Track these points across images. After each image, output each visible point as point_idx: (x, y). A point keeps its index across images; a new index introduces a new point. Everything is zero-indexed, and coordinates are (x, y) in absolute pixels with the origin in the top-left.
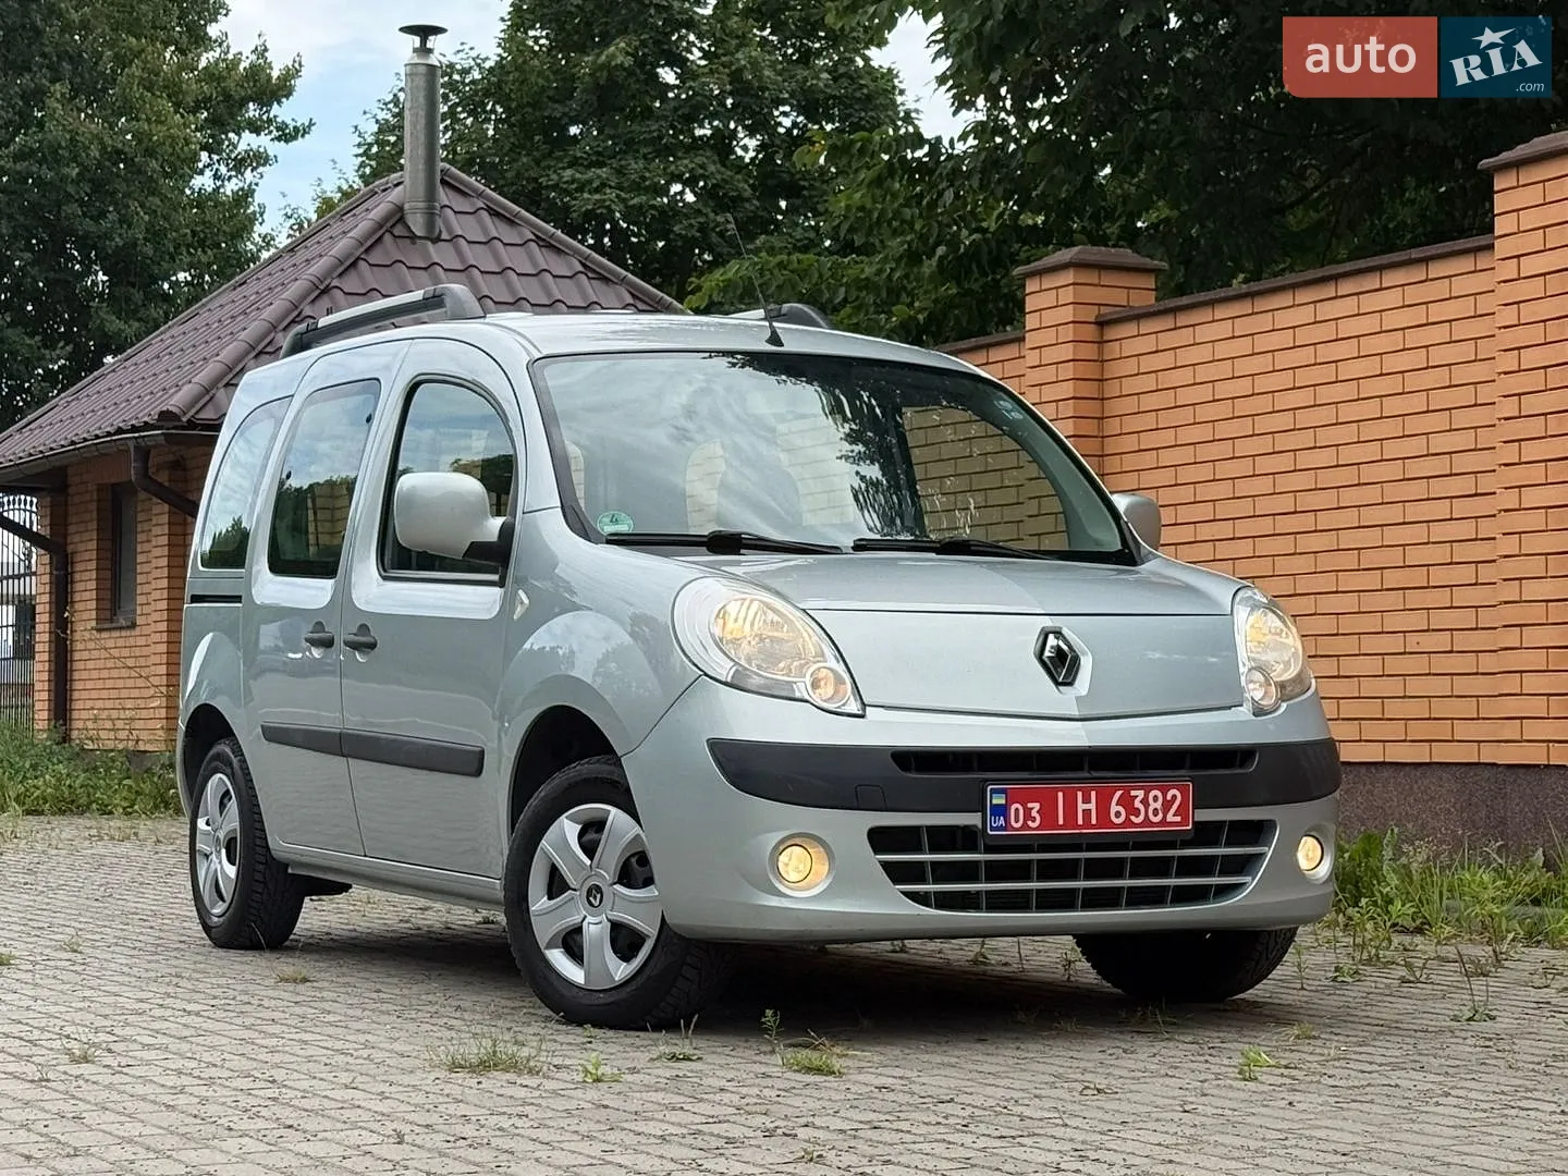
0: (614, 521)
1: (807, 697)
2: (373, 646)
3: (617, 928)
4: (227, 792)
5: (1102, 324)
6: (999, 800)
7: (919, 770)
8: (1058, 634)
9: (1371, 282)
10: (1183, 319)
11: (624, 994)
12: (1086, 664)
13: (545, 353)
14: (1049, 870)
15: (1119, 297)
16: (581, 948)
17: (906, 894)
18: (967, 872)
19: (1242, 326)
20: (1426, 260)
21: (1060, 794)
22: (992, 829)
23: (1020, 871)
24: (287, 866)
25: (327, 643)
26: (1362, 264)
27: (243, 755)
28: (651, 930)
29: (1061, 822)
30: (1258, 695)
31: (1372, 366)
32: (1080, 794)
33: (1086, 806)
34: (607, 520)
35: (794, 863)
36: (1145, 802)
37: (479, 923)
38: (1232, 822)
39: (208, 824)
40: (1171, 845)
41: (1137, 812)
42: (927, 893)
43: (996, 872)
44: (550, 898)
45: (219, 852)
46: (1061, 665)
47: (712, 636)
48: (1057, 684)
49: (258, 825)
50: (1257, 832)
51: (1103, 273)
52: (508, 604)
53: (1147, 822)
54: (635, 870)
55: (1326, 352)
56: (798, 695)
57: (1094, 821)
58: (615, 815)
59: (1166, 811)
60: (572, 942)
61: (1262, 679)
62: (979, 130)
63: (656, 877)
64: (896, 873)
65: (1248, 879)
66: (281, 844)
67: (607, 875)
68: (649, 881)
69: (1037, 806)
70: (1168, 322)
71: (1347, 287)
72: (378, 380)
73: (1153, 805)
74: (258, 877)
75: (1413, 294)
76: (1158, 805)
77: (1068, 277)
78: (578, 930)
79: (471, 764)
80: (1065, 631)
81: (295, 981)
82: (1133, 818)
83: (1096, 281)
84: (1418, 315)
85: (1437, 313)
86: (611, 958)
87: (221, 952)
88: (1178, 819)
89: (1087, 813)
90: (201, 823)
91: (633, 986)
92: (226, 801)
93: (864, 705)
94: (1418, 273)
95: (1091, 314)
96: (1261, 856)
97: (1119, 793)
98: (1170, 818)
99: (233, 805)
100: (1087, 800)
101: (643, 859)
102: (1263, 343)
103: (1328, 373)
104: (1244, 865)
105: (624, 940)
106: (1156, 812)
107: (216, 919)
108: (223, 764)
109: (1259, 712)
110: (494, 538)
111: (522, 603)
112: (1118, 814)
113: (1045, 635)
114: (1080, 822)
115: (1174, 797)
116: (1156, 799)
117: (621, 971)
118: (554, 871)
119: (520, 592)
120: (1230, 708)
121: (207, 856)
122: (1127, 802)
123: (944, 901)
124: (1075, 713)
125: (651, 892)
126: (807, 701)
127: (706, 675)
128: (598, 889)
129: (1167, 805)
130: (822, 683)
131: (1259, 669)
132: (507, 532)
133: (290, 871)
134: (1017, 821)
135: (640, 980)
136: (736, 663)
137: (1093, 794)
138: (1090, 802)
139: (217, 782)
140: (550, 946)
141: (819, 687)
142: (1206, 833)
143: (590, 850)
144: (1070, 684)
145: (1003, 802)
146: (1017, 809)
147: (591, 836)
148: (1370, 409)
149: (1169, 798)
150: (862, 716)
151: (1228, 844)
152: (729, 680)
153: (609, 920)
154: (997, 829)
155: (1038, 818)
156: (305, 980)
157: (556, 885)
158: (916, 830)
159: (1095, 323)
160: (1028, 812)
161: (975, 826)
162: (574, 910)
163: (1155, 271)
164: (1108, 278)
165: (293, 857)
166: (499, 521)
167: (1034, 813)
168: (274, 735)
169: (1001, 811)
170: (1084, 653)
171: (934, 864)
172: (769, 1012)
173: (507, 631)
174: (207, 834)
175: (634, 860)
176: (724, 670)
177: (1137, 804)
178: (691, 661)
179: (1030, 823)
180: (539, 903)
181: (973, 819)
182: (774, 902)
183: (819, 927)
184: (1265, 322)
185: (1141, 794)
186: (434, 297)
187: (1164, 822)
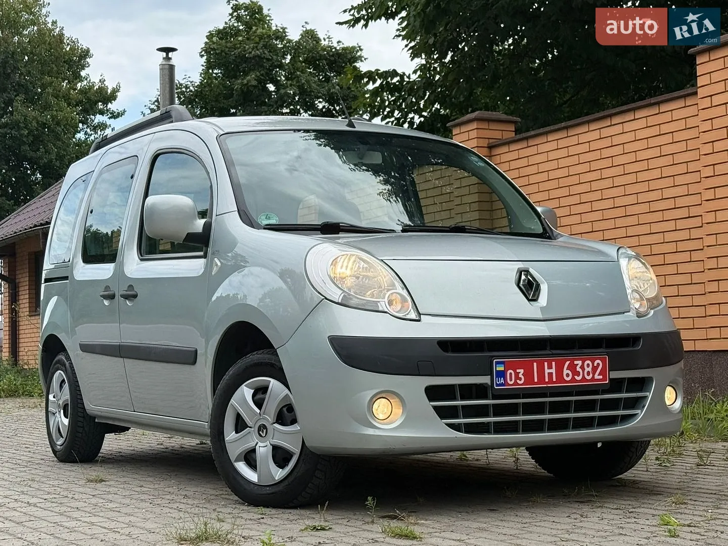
0: (268, 218)
1: (386, 310)
2: (135, 296)
3: (276, 448)
4: (63, 380)
5: (491, 147)
6: (501, 368)
7: (453, 351)
8: (527, 272)
9: (630, 116)
10: (531, 142)
11: (281, 487)
12: (544, 288)
13: (226, 131)
14: (529, 409)
15: (497, 135)
16: (256, 461)
17: (447, 424)
18: (481, 411)
19: (562, 143)
20: (658, 104)
21: (535, 364)
22: (497, 385)
23: (512, 410)
24: (95, 418)
25: (111, 297)
26: (624, 108)
27: (71, 360)
28: (296, 450)
29: (536, 380)
30: (637, 305)
31: (631, 157)
32: (546, 364)
33: (550, 370)
34: (264, 217)
35: (381, 408)
36: (582, 368)
37: (198, 444)
38: (629, 379)
39: (54, 397)
40: (596, 392)
41: (578, 374)
42: (460, 424)
43: (499, 410)
44: (237, 432)
45: (60, 412)
46: (530, 288)
47: (330, 277)
48: (529, 300)
49: (79, 397)
50: (641, 384)
51: (490, 123)
52: (208, 267)
53: (584, 380)
54: (286, 415)
55: (606, 153)
56: (381, 309)
57: (554, 380)
58: (274, 384)
59: (594, 374)
60: (250, 458)
61: (638, 296)
62: (422, 68)
63: (299, 418)
64: (442, 413)
65: (639, 411)
66: (92, 406)
67: (269, 417)
68: (294, 421)
69: (522, 371)
70: (524, 144)
71: (616, 120)
72: (137, 156)
73: (587, 370)
74: (80, 424)
75: (652, 121)
76: (590, 369)
77: (474, 125)
78: (253, 451)
79: (190, 358)
80: (531, 270)
81: (96, 481)
82: (576, 377)
83: (487, 128)
84: (655, 131)
85: (665, 128)
86: (273, 466)
87: (61, 465)
88: (601, 377)
89: (550, 374)
90: (51, 397)
91: (286, 483)
92: (63, 384)
93: (420, 314)
94: (655, 110)
95: (485, 143)
96: (645, 397)
97: (568, 363)
99: (66, 386)
100: (550, 367)
101: (290, 408)
102: (573, 150)
103: (608, 163)
104: (635, 403)
105: (280, 456)
106: (588, 373)
107: (59, 447)
108: (61, 365)
109: (639, 315)
110: (201, 231)
111: (217, 265)
112: (568, 375)
113: (520, 272)
114: (547, 380)
115: (598, 364)
116: (588, 365)
117: (279, 474)
118: (239, 417)
119: (216, 259)
120: (624, 313)
121: (54, 414)
122: (572, 368)
123: (470, 429)
124: (540, 316)
125: (295, 428)
126: (386, 312)
127: (326, 299)
128: (264, 427)
129: (595, 369)
130: (394, 302)
131: (637, 291)
132: (208, 227)
133: (96, 421)
134: (511, 380)
135: (291, 479)
136: (344, 291)
137: (554, 363)
138: (552, 368)
139: (59, 375)
140: (237, 460)
141: (392, 304)
142: (616, 386)
143: (259, 404)
144: (535, 300)
145: (503, 369)
146: (511, 373)
147: (259, 396)
148: (631, 178)
149: (595, 365)
150: (419, 321)
151: (627, 392)
152: (340, 301)
153: (271, 444)
154: (502, 385)
155: (523, 377)
156: (102, 481)
157: (240, 425)
158: (452, 387)
159: (488, 147)
160: (517, 374)
161: (487, 384)
162: (251, 439)
163: (515, 122)
164: (493, 126)
165: (99, 413)
166: (203, 221)
167: (520, 376)
168: (86, 348)
169: (502, 374)
170: (544, 283)
171: (463, 407)
172: (370, 498)
173: (210, 281)
174: (54, 402)
175: (285, 409)
176: (337, 295)
177: (578, 369)
178: (317, 291)
179: (518, 381)
180: (230, 435)
181: (485, 380)
182: (371, 431)
183: (398, 446)
184: (574, 140)
185: (579, 363)
186: (166, 112)
187: (593, 379)
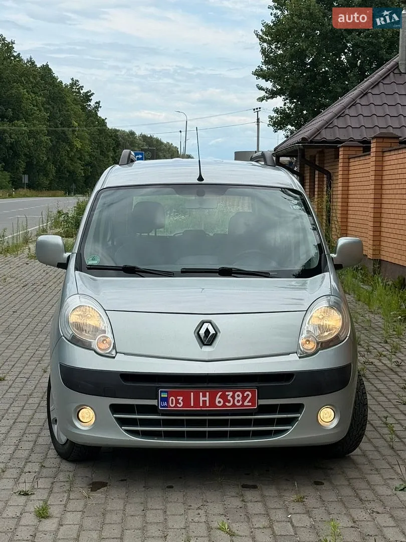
1: (95, 348)
6: (164, 395)
8: (209, 322)
14: (192, 423)
17: (125, 431)
18: (155, 423)
21: (192, 394)
22: (161, 407)
29: (192, 405)
32: (201, 394)
33: (203, 399)
36: (233, 397)
38: (281, 405)
41: (229, 402)
42: (135, 431)
46: (207, 336)
48: (203, 345)
53: (234, 405)
56: (92, 347)
57: (208, 405)
59: (243, 402)
64: (122, 422)
65: (290, 428)
69: (181, 398)
73: (237, 398)
76: (240, 398)
80: (213, 321)
82: (227, 404)
88: (250, 404)
89: (204, 402)
93: (117, 353)
96: (296, 418)
97: (220, 393)
98: (246, 403)
100: (204, 396)
106: (238, 401)
109: (303, 356)
112: (219, 402)
114: (201, 405)
115: (248, 395)
116: (238, 396)
117: (64, 438)
120: (289, 354)
122: (224, 397)
124: (206, 358)
126: (94, 350)
129: (244, 399)
131: (311, 336)
134: (172, 404)
137: (208, 394)
138: (206, 397)
144: (209, 345)
145: (166, 396)
146: (172, 399)
149: (245, 395)
150: (114, 358)
151: (280, 414)
152: (70, 339)
154: (164, 407)
155: (182, 402)
158: (131, 405)
160: (177, 400)
161: (155, 405)
167: (180, 401)
169: (165, 400)
171: (140, 419)
177: (229, 398)
179: (178, 405)
181: (153, 402)
185: (231, 394)
187: (242, 405)
